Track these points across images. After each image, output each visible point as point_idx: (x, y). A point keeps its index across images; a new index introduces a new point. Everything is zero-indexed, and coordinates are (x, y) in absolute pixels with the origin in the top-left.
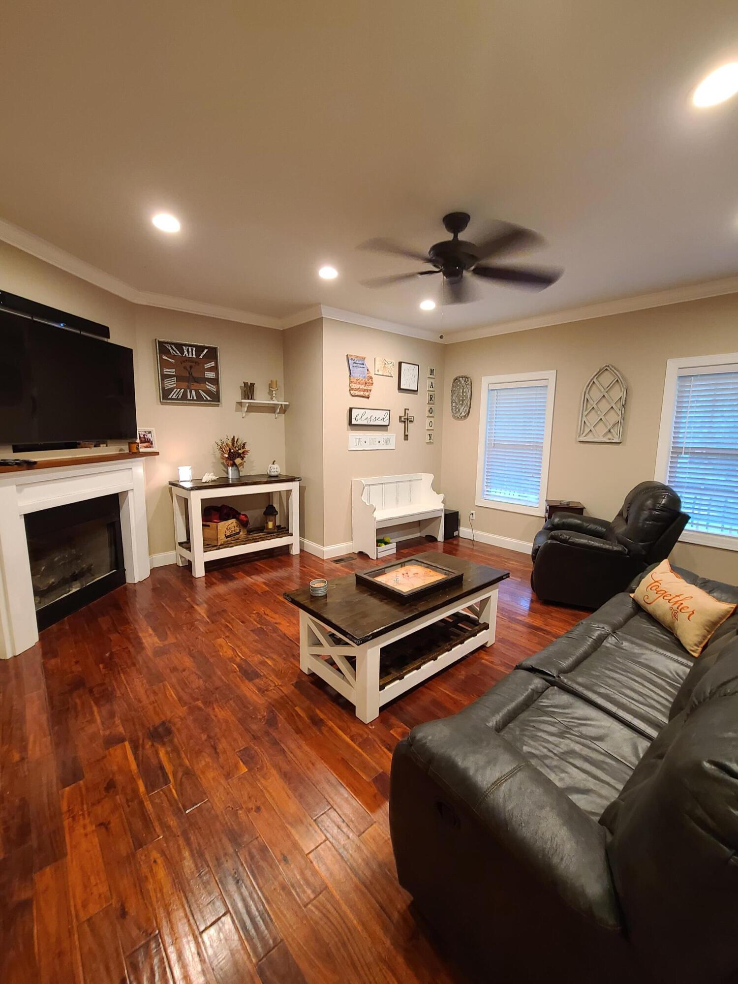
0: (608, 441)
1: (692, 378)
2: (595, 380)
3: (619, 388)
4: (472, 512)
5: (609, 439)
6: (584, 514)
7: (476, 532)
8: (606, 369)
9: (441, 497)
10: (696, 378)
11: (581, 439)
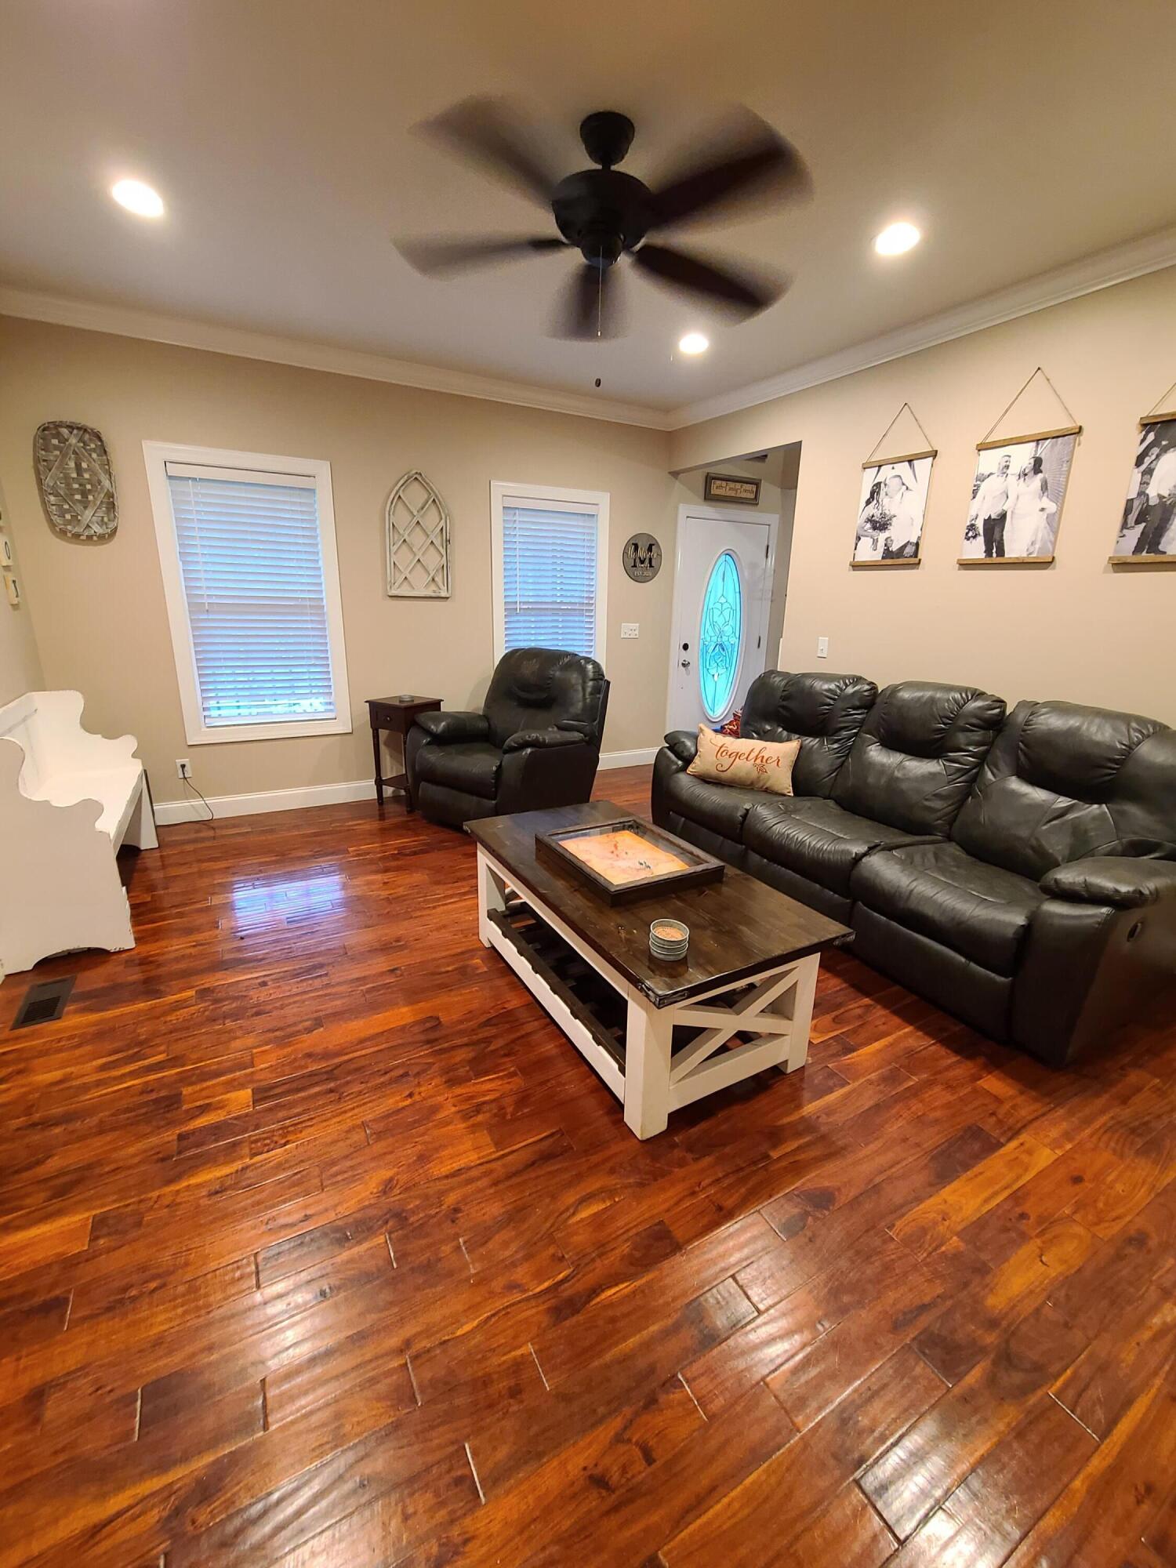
0: (433, 595)
1: (517, 511)
2: (401, 493)
3: (437, 514)
4: (180, 762)
5: (434, 592)
6: (443, 709)
7: (210, 801)
8: (416, 478)
9: (129, 743)
10: (522, 512)
11: (394, 592)
